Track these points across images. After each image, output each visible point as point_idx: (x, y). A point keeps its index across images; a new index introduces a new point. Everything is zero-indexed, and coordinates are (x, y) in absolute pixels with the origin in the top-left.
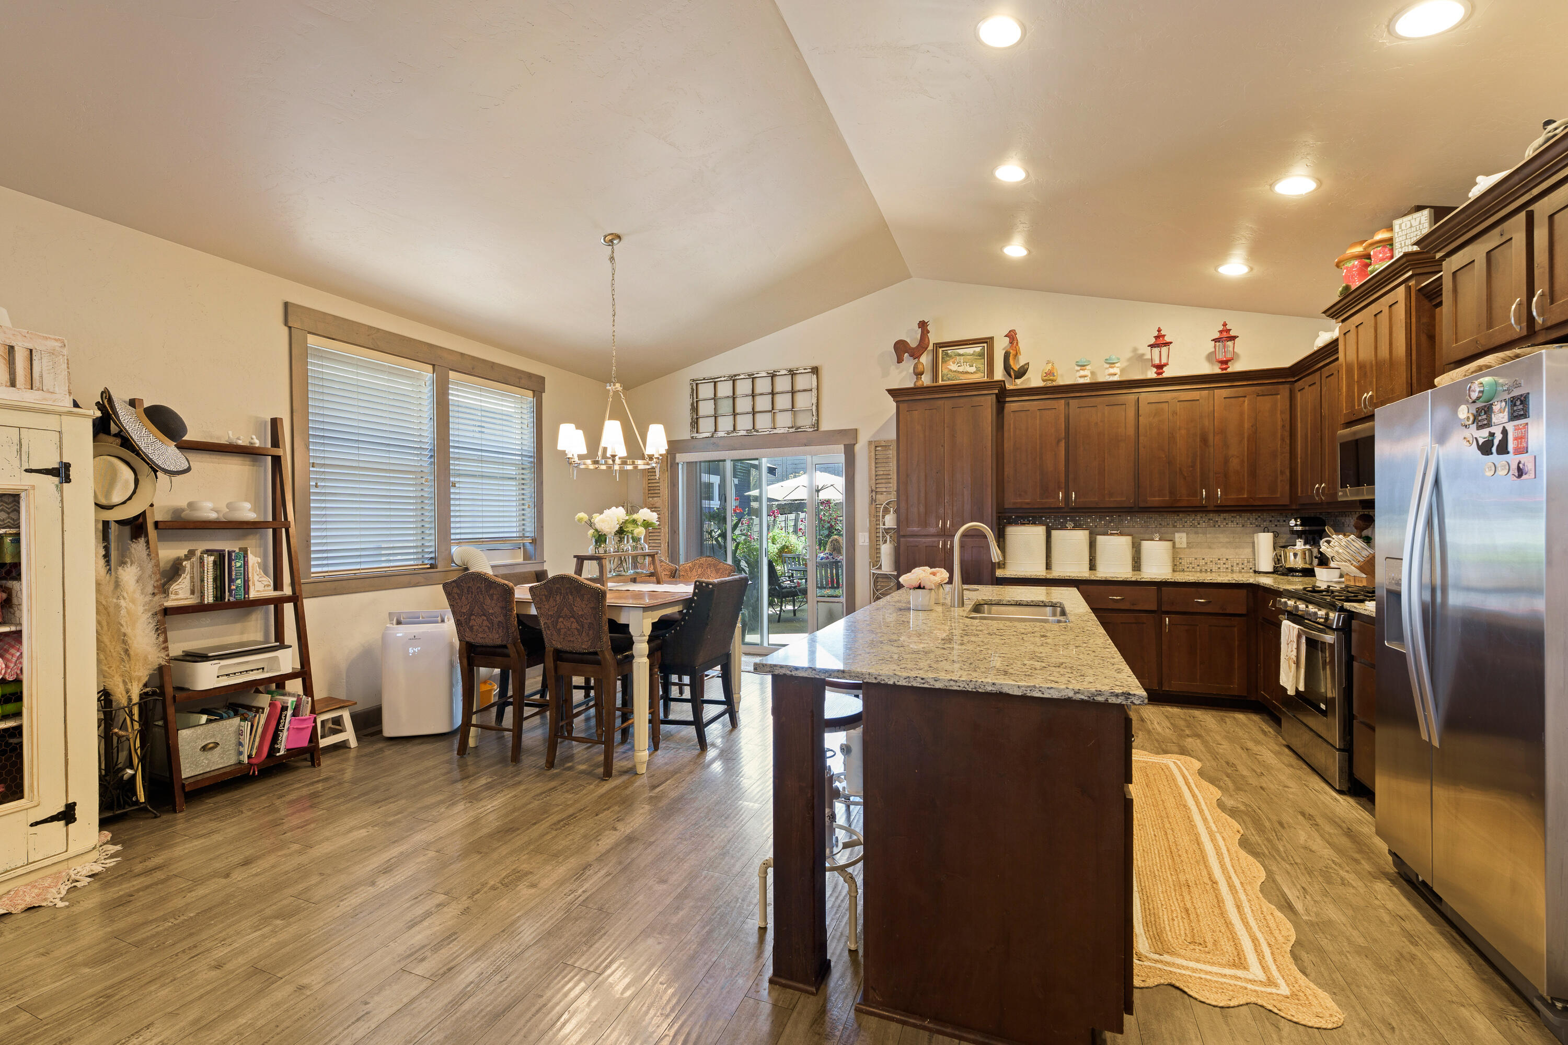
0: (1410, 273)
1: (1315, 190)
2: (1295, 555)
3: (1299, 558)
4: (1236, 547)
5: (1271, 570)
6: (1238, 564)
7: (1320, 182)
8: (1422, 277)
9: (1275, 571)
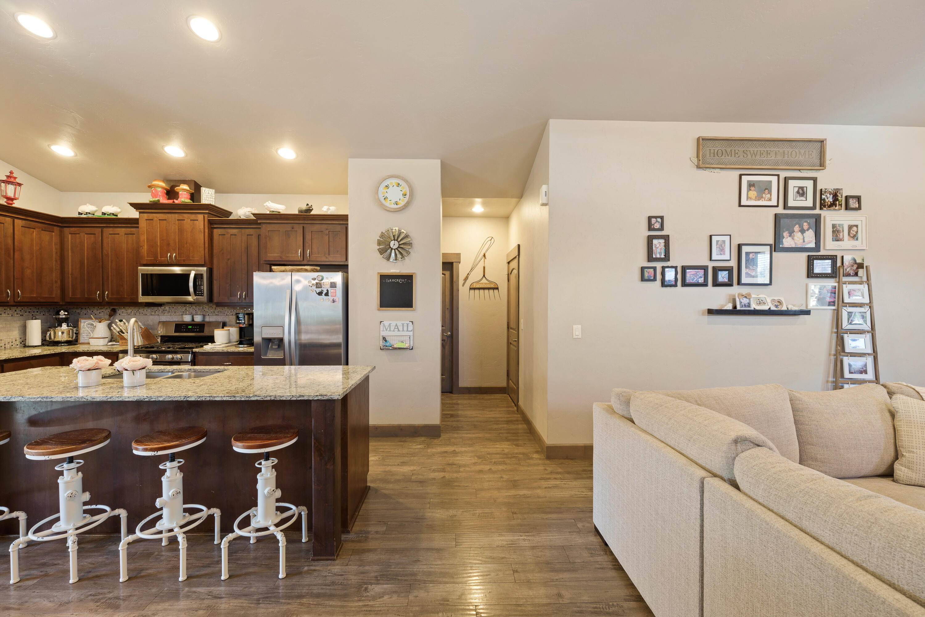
0: (207, 211)
1: (183, 157)
2: (63, 333)
3: (65, 335)
4: (8, 331)
5: (40, 344)
6: (9, 343)
7: (186, 156)
8: (211, 215)
9: (43, 345)
